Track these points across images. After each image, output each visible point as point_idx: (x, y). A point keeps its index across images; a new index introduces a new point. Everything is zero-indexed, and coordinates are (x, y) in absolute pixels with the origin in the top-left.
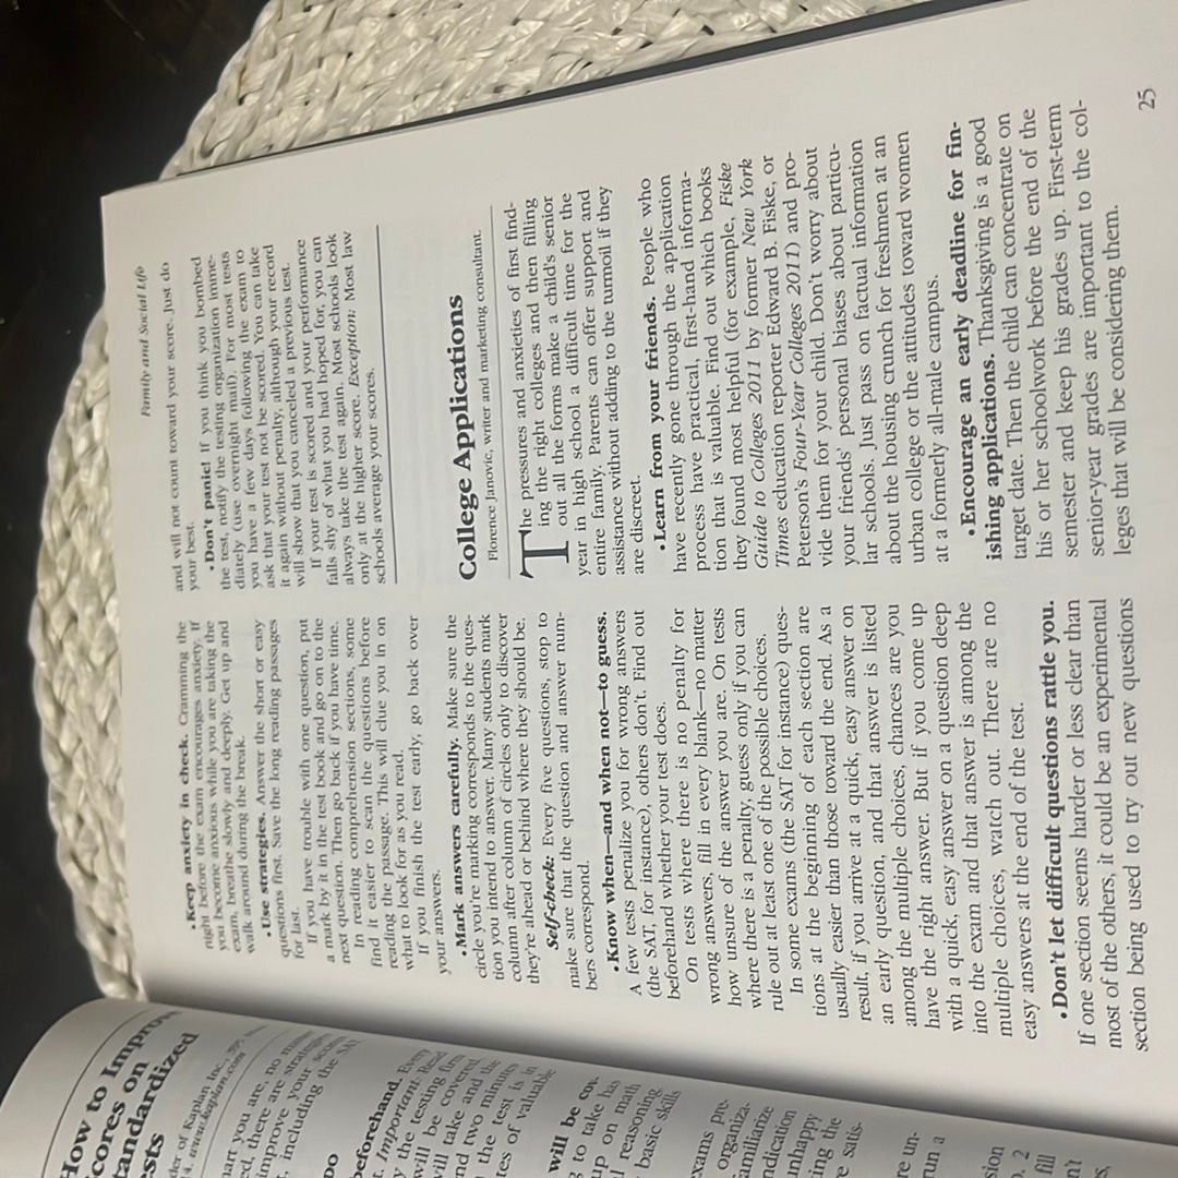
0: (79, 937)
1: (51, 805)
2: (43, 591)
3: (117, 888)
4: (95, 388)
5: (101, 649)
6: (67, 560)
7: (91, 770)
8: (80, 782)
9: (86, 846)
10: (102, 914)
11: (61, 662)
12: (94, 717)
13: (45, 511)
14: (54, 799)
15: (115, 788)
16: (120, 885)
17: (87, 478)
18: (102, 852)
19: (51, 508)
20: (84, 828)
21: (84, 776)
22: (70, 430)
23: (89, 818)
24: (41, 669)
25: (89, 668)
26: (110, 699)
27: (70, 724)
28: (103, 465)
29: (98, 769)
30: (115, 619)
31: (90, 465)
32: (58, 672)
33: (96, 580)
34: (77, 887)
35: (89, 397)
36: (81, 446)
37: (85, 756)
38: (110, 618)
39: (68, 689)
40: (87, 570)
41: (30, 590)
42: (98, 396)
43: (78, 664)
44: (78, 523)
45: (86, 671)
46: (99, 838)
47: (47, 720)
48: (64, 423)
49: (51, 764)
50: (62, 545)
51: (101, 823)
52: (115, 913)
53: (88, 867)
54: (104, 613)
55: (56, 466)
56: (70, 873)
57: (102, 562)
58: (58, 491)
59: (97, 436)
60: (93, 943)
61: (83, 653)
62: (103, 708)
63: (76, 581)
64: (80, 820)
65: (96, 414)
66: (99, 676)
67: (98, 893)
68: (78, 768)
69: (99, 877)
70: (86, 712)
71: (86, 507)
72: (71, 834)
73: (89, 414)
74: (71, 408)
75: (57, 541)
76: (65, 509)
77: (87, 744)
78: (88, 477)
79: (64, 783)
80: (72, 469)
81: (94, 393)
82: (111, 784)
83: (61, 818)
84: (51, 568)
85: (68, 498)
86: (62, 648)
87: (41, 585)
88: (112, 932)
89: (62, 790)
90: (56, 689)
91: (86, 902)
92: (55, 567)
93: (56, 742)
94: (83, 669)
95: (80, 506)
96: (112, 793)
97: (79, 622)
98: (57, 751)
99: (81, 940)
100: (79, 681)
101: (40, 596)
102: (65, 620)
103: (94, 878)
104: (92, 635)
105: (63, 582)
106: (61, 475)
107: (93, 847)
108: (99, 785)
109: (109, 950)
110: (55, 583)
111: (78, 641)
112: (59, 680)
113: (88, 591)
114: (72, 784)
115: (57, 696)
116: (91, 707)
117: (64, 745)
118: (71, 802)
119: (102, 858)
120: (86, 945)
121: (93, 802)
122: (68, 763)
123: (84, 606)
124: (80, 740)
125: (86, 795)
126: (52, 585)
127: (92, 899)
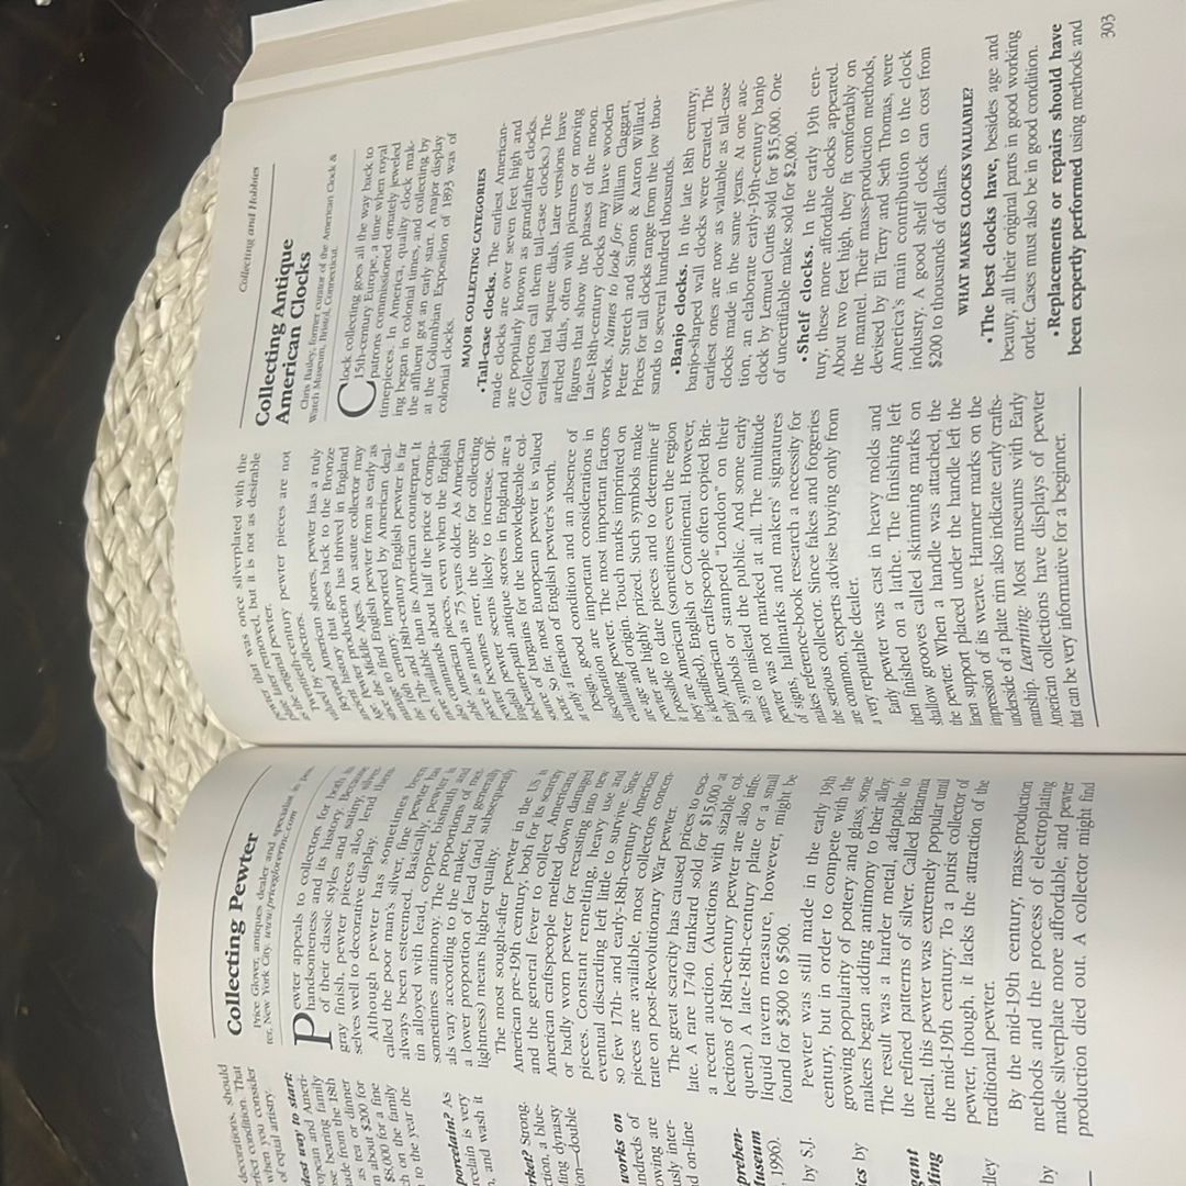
0: (109, 768)
1: (93, 650)
2: (101, 458)
3: (149, 728)
4: (166, 281)
5: (151, 514)
6: (126, 431)
7: (132, 621)
8: (123, 631)
9: (123, 689)
10: (132, 750)
11: (112, 524)
12: (139, 574)
13: (109, 387)
14: (94, 645)
16: (152, 725)
17: (151, 362)
18: (138, 694)
19: (114, 385)
20: (121, 672)
21: (125, 626)
22: (138, 316)
23: (127, 666)
24: (92, 528)
25: (139, 530)
26: (156, 559)
27: (116, 580)
28: (167, 350)
29: (138, 619)
30: (166, 490)
31: (155, 351)
32: (109, 531)
33: (151, 453)
34: (111, 724)
35: (159, 289)
36: (147, 332)
37: (128, 608)
38: (161, 487)
39: (117, 549)
40: (143, 442)
41: (90, 457)
42: (167, 289)
43: (128, 530)
44: (138, 401)
45: (136, 532)
46: (136, 682)
47: (96, 574)
48: (134, 311)
49: (96, 613)
50: (122, 417)
51: (138, 668)
52: (145, 750)
53: (123, 708)
54: (156, 482)
55: (122, 347)
56: (106, 712)
57: (158, 436)
58: (122, 370)
59: (163, 324)
60: (123, 777)
61: (134, 517)
62: (147, 568)
63: (132, 453)
64: (119, 666)
65: (163, 304)
66: (147, 539)
67: (129, 731)
68: (121, 621)
69: (132, 716)
70: (132, 571)
71: (146, 388)
72: (109, 677)
73: (157, 304)
74: (141, 297)
75: (118, 413)
76: (128, 388)
77: (131, 598)
78: (152, 360)
79: (107, 631)
80: (137, 352)
81: (163, 285)
82: (152, 635)
83: (101, 664)
84: (111, 439)
85: (131, 378)
86: (114, 512)
87: (99, 453)
88: (141, 767)
89: (103, 638)
90: (106, 547)
91: (120, 739)
92: (114, 439)
93: (103, 594)
94: (132, 530)
95: (142, 386)
96: (150, 643)
97: (132, 489)
98: (102, 602)
99: (112, 773)
100: (128, 540)
101: (97, 464)
102: (119, 486)
103: (128, 718)
104: (143, 501)
105: (120, 453)
106: (127, 358)
107: (129, 690)
108: (140, 636)
109: (136, 781)
110: (113, 453)
111: (129, 508)
112: (109, 541)
113: (143, 462)
114: (113, 633)
115: (106, 554)
116: (137, 566)
117: (109, 598)
118: (111, 649)
119: (136, 700)
120: (116, 778)
121: (132, 650)
122: (111, 614)
123: (138, 475)
124: (124, 595)
125: (126, 645)
126: (109, 454)
127: (124, 735)
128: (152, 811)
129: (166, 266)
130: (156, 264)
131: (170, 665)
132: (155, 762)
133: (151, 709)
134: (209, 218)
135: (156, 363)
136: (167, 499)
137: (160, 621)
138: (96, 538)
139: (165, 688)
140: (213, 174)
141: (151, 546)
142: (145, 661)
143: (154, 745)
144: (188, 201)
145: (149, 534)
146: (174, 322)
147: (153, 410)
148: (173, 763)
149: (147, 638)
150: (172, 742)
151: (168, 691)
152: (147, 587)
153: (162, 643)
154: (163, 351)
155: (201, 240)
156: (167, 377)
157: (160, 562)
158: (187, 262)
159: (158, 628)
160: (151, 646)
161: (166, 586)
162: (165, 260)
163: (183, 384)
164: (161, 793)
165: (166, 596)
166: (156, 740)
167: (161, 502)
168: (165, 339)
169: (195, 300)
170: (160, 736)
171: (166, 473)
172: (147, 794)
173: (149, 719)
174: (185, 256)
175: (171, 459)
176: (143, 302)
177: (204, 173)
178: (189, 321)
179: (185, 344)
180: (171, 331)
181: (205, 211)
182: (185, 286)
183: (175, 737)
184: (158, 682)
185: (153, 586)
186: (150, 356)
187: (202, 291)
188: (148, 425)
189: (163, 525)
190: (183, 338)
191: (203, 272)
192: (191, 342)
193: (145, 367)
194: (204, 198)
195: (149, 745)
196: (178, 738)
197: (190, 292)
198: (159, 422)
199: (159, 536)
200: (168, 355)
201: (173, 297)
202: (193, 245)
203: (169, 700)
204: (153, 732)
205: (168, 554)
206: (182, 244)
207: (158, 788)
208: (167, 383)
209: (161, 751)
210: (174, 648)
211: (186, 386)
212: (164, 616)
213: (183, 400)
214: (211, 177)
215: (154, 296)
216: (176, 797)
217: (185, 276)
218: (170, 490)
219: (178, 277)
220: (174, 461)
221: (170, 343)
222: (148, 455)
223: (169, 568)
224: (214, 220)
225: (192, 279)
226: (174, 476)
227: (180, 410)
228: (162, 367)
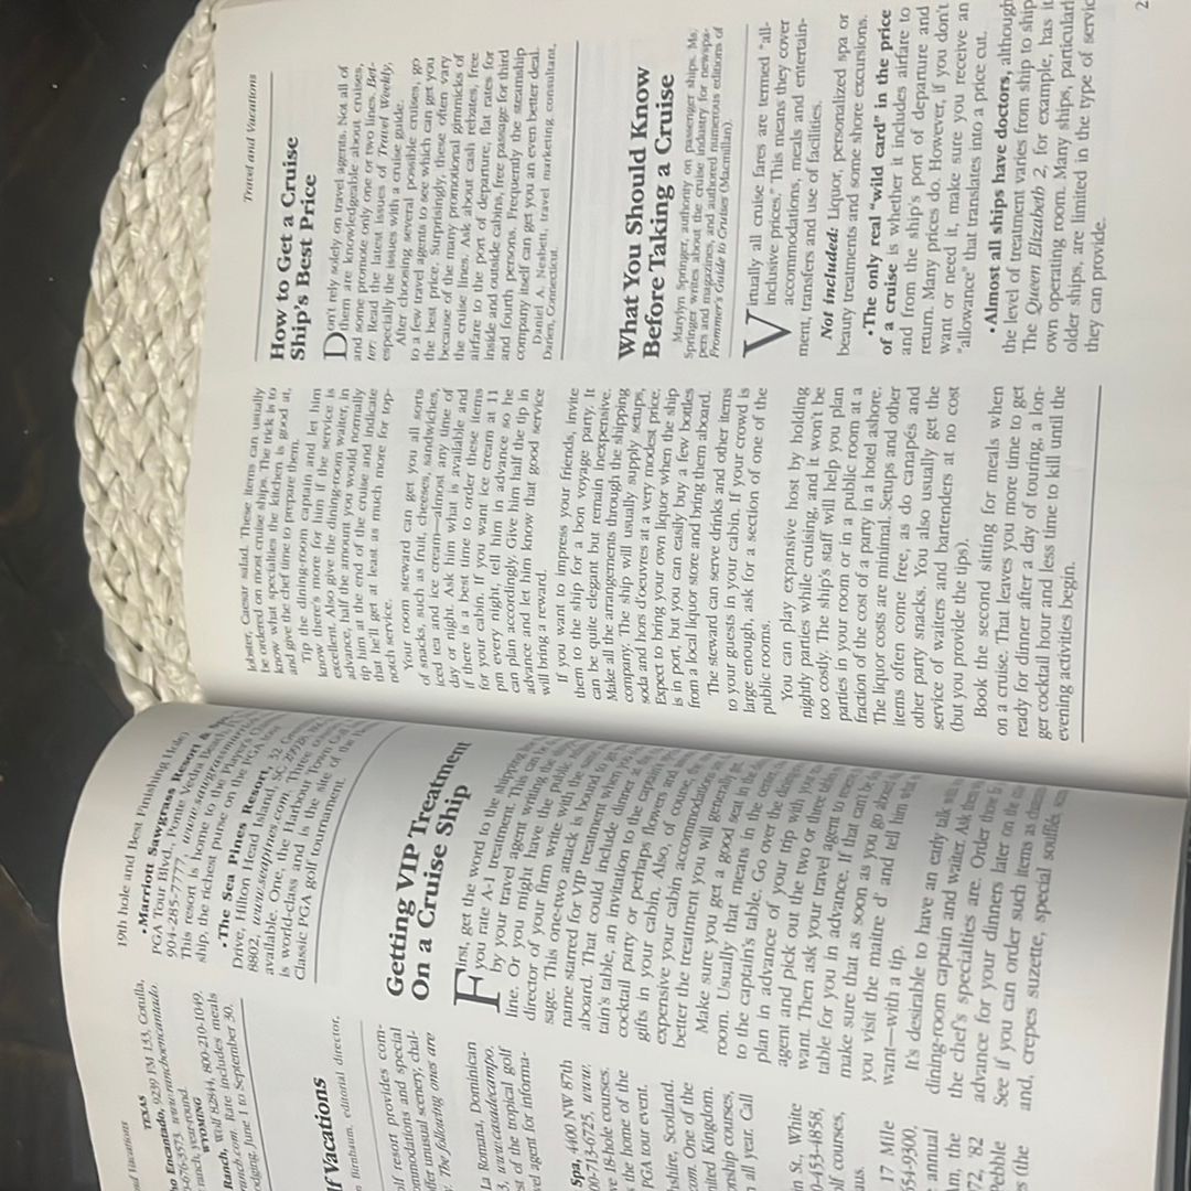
0: (106, 649)
1: (87, 531)
2: (89, 334)
3: (147, 609)
4: (152, 149)
5: (143, 391)
6: (114, 306)
7: (126, 501)
8: (116, 511)
9: (119, 570)
10: (130, 631)
11: (103, 402)
12: (132, 452)
13: (96, 261)
14: (90, 527)
15: (149, 520)
16: (149, 606)
17: (140, 234)
18: (134, 575)
19: (101, 258)
20: (117, 553)
21: (119, 506)
22: (124, 186)
23: (122, 546)
24: (82, 406)
25: (130, 408)
26: (148, 436)
27: (108, 459)
28: (154, 220)
29: (132, 499)
30: (158, 363)
31: (142, 221)
32: (100, 409)
33: (140, 327)
34: (107, 606)
35: (145, 158)
36: (133, 204)
37: (121, 485)
38: (152, 362)
39: (108, 427)
40: (132, 317)
41: (78, 333)
42: (154, 157)
43: (119, 407)
44: (126, 274)
45: (127, 410)
46: (132, 562)
47: (87, 453)
48: (119, 181)
49: (89, 493)
50: (110, 292)
51: (133, 549)
52: (141, 629)
53: (119, 589)
54: (147, 357)
55: (109, 221)
56: (102, 593)
57: (147, 309)
58: (109, 242)
59: (150, 194)
60: (122, 659)
61: (125, 395)
62: (140, 446)
63: (121, 328)
64: (114, 547)
65: (150, 174)
66: (138, 417)
67: (126, 612)
68: (114, 501)
69: (129, 597)
70: (125, 448)
71: (133, 261)
72: (104, 557)
73: (144, 174)
74: (127, 166)
75: (105, 288)
76: (115, 261)
77: (124, 478)
79: (101, 512)
80: (124, 224)
81: (150, 153)
82: (145, 514)
83: (96, 545)
84: (98, 314)
85: (118, 251)
86: (103, 388)
87: (87, 329)
88: (140, 648)
89: (96, 517)
90: (97, 425)
91: (116, 620)
92: (101, 313)
93: (95, 475)
94: (124, 408)
95: (129, 258)
96: (145, 522)
97: (121, 366)
98: (94, 481)
99: (109, 654)
100: (119, 419)
101: (86, 340)
102: (108, 363)
103: (124, 599)
104: (133, 378)
105: (108, 329)
106: (114, 228)
107: (125, 571)
108: (134, 514)
109: (135, 664)
110: (101, 329)
111: (120, 383)
112: (100, 418)
113: (132, 336)
114: (107, 513)
115: (97, 432)
116: (129, 444)
117: (102, 478)
118: (106, 531)
119: (132, 580)
120: (113, 658)
121: (126, 531)
122: (105, 494)
123: (128, 352)
124: (117, 474)
125: (120, 524)
126: (97, 330)
127: (121, 618)
128: (151, 691)
129: (151, 133)
130: (142, 131)
131: (166, 544)
132: (154, 644)
133: (148, 590)
134: (195, 82)
135: (144, 236)
136: (158, 373)
137: (155, 502)
138: (87, 418)
139: (162, 567)
140: (198, 36)
141: (142, 424)
142: (140, 540)
143: (152, 626)
144: (174, 63)
145: (140, 411)
146: (161, 192)
147: (141, 283)
148: (170, 643)
149: (141, 518)
150: (170, 622)
151: (165, 571)
152: (140, 466)
153: (157, 522)
154: (150, 221)
155: (188, 106)
156: (156, 248)
157: (153, 439)
158: (173, 129)
159: (152, 507)
160: (145, 526)
161: (160, 464)
162: (151, 127)
163: (171, 255)
164: (160, 673)
165: (159, 474)
166: (154, 621)
167: (152, 378)
168: (152, 209)
169: (182, 169)
170: (158, 617)
171: (156, 348)
172: (146, 675)
173: (146, 600)
174: (173, 123)
175: (160, 334)
176: (128, 171)
177: (189, 36)
178: (177, 190)
179: (173, 214)
180: (158, 200)
181: (191, 76)
182: (172, 155)
183: (173, 618)
184: (154, 562)
185: (146, 464)
186: (137, 227)
187: (190, 158)
188: (137, 298)
189: (155, 401)
190: (171, 207)
191: (190, 138)
192: (179, 212)
193: (133, 239)
194: (190, 61)
195: (147, 627)
196: (177, 620)
197: (177, 161)
198: (147, 297)
199: (151, 412)
200: (156, 225)
201: (159, 165)
202: (179, 111)
203: (166, 579)
204: (151, 612)
205: (160, 429)
206: (169, 109)
207: (157, 669)
208: (156, 254)
209: (159, 632)
210: (170, 526)
211: (174, 259)
212: (158, 494)
213: (172, 272)
214: (196, 41)
215: (141, 167)
216: (177, 679)
217: (172, 143)
218: (161, 365)
219: (164, 146)
220: (164, 335)
221: (158, 214)
222: (138, 330)
223: (162, 446)
224: (200, 84)
225: (179, 147)
226: (165, 350)
227: (169, 282)
228: (150, 238)
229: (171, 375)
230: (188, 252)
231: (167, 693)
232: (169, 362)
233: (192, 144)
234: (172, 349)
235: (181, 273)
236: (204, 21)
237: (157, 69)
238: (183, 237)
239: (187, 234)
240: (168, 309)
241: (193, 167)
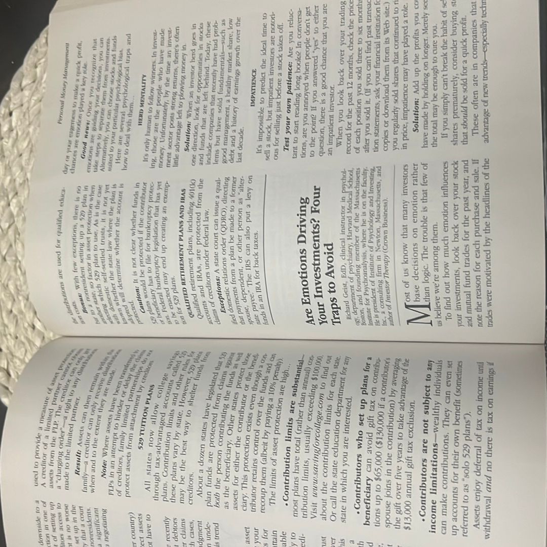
128: (5, 372)
129: (15, 94)
130: (10, 93)
131: (16, 298)
132: (8, 348)
133: (6, 321)
134: (38, 70)
135: (10, 144)
136: (15, 213)
137: (11, 276)
139: (13, 310)
140: (41, 47)
141: (6, 237)
143: (7, 339)
144: (28, 61)
145: (5, 232)
146: (19, 123)
147: (8, 168)
148: (17, 349)
149: (3, 284)
150: (17, 338)
151: (15, 312)
153: (12, 287)
154: (13, 138)
155: (34, 82)
156: (16, 151)
157: (11, 246)
158: (27, 93)
159: (9, 280)
160: (5, 288)
161: (14, 258)
162: (15, 91)
164: (11, 363)
165: (14, 263)
166: (9, 337)
167: (11, 215)
168: (15, 132)
169: (30, 112)
170: (10, 335)
171: (14, 201)
172: (3, 364)
173: (5, 326)
174: (26, 90)
175: (17, 193)
176: (3, 113)
177: (36, 47)
178: (27, 123)
179: (25, 135)
180: (18, 128)
181: (36, 67)
182: (26, 105)
183: (18, 335)
184: (9, 307)
185: (7, 258)
186: (7, 140)
187: (35, 108)
188: (5, 175)
189: (12, 228)
190: (24, 131)
191: (35, 98)
192: (28, 133)
193: (4, 146)
194: (36, 60)
195: (4, 339)
196: (20, 336)
197: (28, 108)
198: (11, 175)
199: (11, 232)
200: (16, 141)
201: (18, 110)
202: (30, 84)
203: (15, 316)
204: (7, 332)
205: (15, 241)
206: (24, 83)
207: (9, 360)
208: (16, 154)
209: (11, 342)
210: (18, 290)
211: (25, 156)
212: (13, 274)
213: (23, 163)
214: (39, 50)
215: (9, 110)
216: (18, 366)
217: (25, 100)
218: (17, 209)
219: (21, 100)
220: (19, 194)
221: (17, 134)
222: (5, 191)
223: (16, 250)
224: (41, 72)
225: (29, 101)
226: (19, 202)
227: (22, 169)
228: (13, 146)
229: (21, 215)
230: (32, 154)
231: (14, 373)
232: (21, 208)
233: (35, 101)
234: (22, 202)
235: (28, 164)
236: (44, 41)
237: (19, 63)
238: (30, 146)
239: (32, 146)
240: (21, 182)
241: (36, 112)
